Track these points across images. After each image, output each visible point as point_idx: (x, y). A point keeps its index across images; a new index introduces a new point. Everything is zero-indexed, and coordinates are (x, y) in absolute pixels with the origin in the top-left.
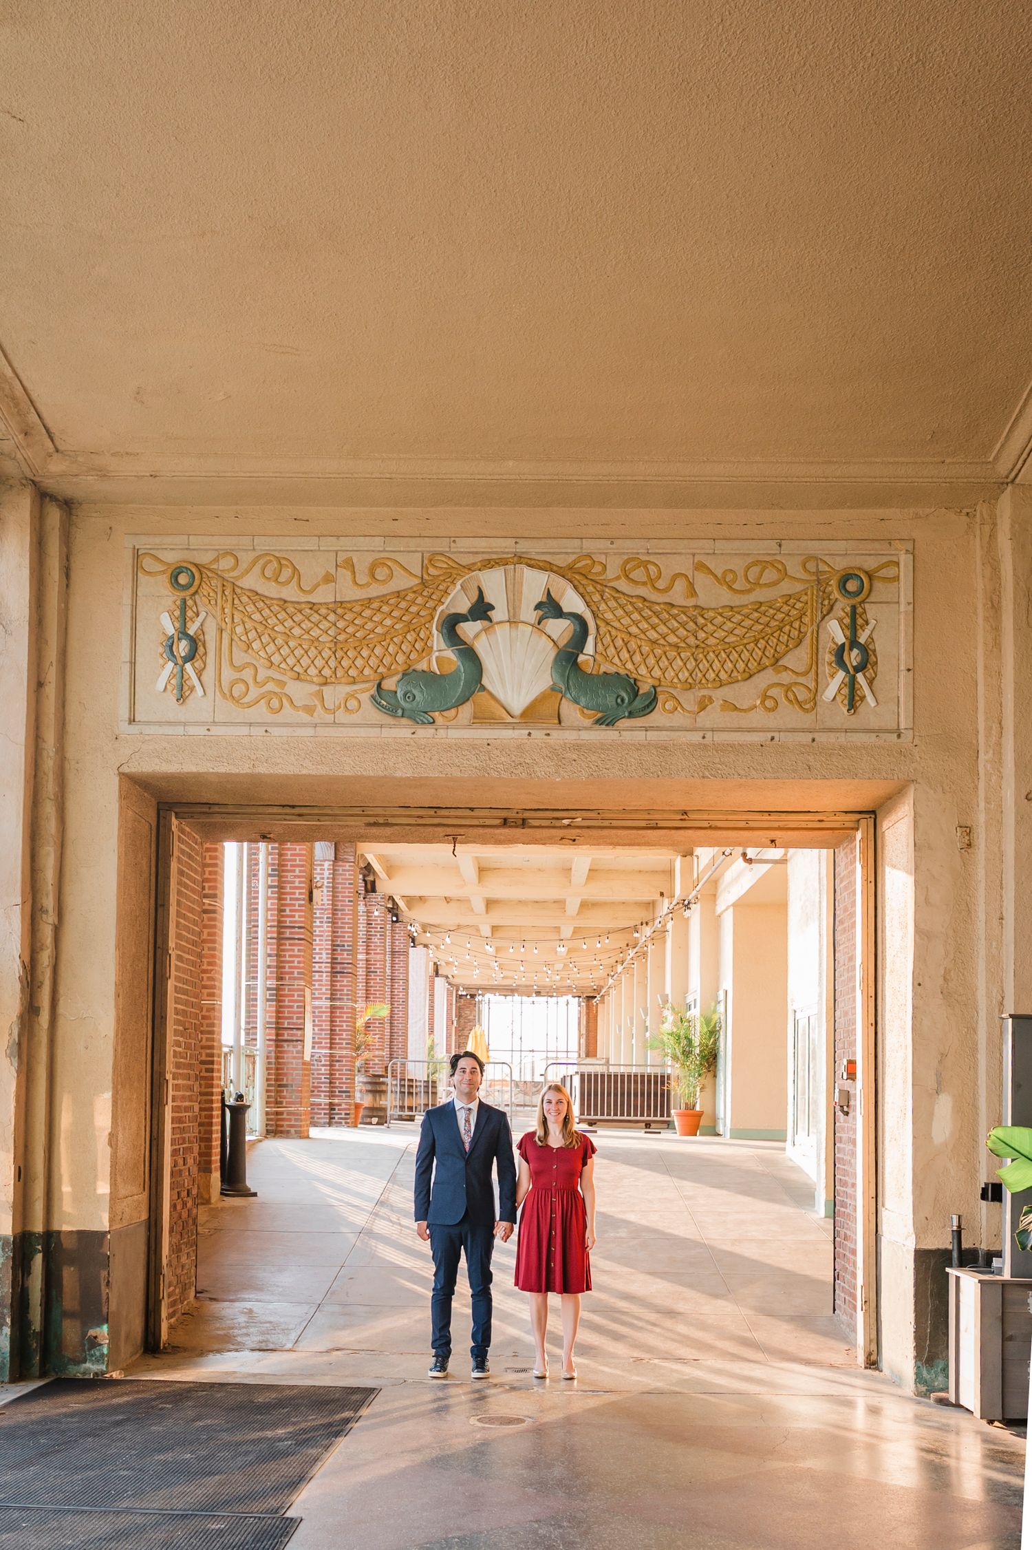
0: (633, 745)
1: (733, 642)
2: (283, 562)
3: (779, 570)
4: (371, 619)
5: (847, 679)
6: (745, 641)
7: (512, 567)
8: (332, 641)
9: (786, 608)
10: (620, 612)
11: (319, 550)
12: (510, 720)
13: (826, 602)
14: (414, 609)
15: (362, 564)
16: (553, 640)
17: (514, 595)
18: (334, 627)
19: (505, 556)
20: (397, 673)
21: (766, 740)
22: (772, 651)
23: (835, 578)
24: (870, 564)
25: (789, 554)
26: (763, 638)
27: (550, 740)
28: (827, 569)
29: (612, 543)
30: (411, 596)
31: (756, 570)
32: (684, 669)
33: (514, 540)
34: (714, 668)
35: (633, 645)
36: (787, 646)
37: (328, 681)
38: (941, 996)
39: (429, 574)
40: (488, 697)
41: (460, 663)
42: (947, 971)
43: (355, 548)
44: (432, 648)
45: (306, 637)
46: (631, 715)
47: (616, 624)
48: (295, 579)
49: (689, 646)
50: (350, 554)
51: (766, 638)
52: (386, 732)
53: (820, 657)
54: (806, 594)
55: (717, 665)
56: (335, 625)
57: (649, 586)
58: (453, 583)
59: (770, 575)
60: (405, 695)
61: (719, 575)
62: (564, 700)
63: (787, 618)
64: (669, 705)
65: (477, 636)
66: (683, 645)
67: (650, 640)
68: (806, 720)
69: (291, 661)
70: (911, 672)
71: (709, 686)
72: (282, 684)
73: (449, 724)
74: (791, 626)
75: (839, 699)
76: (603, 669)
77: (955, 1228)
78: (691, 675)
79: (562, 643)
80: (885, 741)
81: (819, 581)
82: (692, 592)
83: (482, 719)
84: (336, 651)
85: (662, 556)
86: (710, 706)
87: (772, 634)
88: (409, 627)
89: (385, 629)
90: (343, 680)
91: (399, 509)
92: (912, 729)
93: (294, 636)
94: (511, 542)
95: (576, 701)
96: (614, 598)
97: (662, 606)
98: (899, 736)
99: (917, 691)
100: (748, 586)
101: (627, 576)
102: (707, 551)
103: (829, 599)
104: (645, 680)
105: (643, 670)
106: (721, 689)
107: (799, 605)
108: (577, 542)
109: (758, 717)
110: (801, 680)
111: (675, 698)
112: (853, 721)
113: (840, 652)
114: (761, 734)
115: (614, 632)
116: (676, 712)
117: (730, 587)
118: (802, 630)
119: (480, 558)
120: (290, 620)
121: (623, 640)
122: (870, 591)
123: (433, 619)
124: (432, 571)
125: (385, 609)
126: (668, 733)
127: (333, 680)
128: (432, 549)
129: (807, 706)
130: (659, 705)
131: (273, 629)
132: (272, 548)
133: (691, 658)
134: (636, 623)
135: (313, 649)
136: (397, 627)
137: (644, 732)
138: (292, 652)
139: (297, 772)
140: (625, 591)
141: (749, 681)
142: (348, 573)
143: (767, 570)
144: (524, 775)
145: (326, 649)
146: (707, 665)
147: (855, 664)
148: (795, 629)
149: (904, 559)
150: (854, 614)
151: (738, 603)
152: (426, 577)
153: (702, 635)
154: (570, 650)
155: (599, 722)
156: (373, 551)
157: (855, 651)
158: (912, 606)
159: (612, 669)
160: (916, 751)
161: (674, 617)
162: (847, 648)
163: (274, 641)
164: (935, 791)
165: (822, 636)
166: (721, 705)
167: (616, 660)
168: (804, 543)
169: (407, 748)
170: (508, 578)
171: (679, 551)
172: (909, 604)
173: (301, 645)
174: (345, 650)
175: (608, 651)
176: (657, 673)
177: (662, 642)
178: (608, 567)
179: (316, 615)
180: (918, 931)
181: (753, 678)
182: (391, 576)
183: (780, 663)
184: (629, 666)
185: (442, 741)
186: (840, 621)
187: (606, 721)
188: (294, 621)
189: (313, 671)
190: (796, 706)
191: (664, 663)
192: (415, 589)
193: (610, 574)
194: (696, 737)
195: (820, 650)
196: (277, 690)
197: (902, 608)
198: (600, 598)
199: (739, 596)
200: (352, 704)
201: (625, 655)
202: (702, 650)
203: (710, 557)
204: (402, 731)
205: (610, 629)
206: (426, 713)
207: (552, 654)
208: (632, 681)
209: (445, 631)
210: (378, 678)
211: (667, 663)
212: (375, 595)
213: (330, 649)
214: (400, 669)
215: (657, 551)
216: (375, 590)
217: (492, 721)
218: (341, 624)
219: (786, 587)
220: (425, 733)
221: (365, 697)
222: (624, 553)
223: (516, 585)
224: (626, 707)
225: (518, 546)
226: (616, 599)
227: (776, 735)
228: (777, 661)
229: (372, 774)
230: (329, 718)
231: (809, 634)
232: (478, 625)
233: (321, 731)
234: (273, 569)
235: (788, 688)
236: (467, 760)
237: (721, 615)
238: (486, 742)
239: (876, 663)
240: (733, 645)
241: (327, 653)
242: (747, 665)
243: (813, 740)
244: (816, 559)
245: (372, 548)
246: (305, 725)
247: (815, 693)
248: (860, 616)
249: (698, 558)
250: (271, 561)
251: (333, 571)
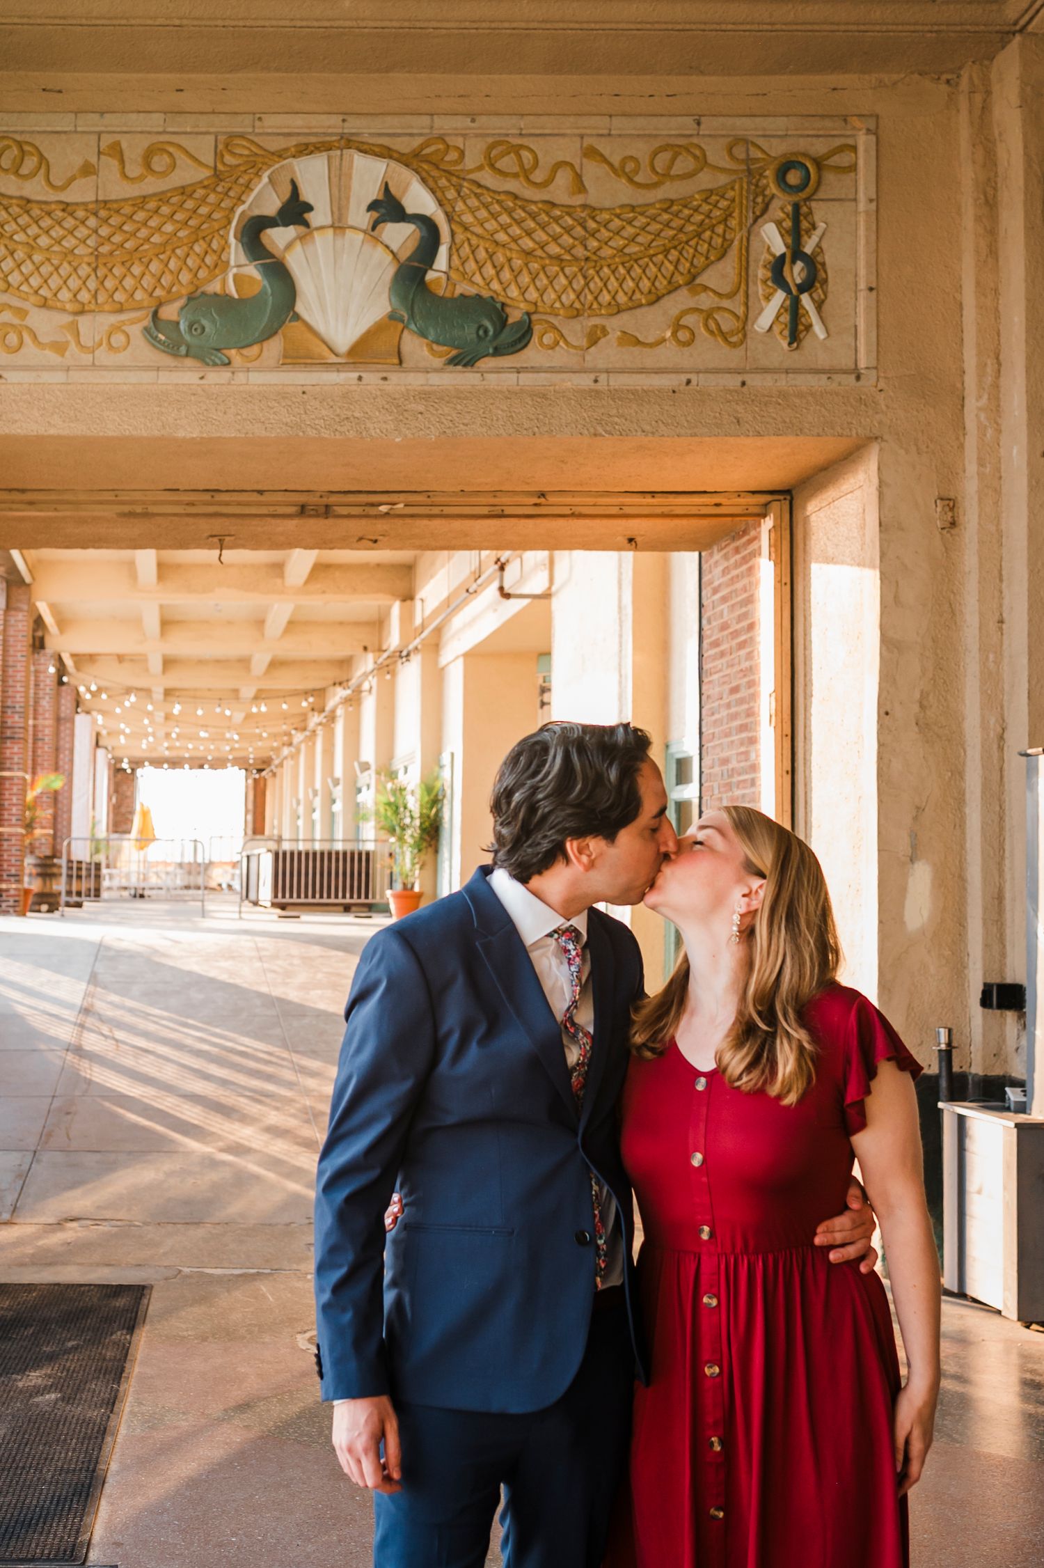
0: (501, 392)
1: (635, 253)
2: (27, 148)
3: (695, 157)
4: (145, 224)
5: (788, 303)
6: (652, 252)
7: (338, 152)
8: (92, 254)
9: (706, 207)
10: (483, 213)
11: (76, 132)
12: (333, 359)
13: (759, 200)
14: (204, 210)
15: (134, 149)
16: (392, 252)
17: (340, 191)
18: (94, 235)
19: (328, 139)
20: (180, 297)
21: (680, 385)
22: (688, 265)
23: (772, 167)
24: (819, 148)
25: (710, 136)
26: (675, 248)
27: (389, 387)
28: (760, 155)
29: (473, 121)
30: (200, 192)
31: (664, 157)
32: (570, 290)
33: (341, 117)
34: (610, 287)
35: (500, 258)
36: (707, 258)
37: (87, 308)
38: (916, 729)
39: (224, 164)
40: (303, 328)
41: (266, 283)
42: (924, 696)
43: (125, 129)
44: (228, 262)
45: (56, 248)
46: (498, 352)
47: (479, 230)
48: (42, 171)
49: (576, 259)
50: (118, 137)
51: (679, 248)
52: (165, 378)
53: (751, 272)
54: (733, 189)
55: (613, 284)
56: (96, 231)
57: (522, 179)
58: (258, 175)
59: (684, 164)
60: (190, 327)
61: (616, 164)
62: (406, 332)
63: (707, 221)
64: (548, 339)
65: (289, 246)
66: (568, 257)
67: (524, 251)
68: (734, 357)
69: (35, 281)
70: (874, 292)
71: (603, 312)
72: (22, 313)
73: (249, 365)
74: (713, 231)
75: (776, 329)
76: (458, 291)
77: (943, 1047)
78: (578, 297)
79: (404, 255)
80: (840, 384)
81: (749, 171)
82: (579, 186)
83: (296, 358)
84: (97, 267)
85: (539, 139)
86: (603, 341)
87: (687, 243)
88: (197, 235)
89: (165, 237)
90: (107, 307)
91: (186, 76)
92: (876, 368)
93: (40, 248)
94: (335, 120)
95: (423, 334)
96: (476, 194)
97: (540, 205)
98: (858, 378)
99: (881, 317)
100: (655, 179)
101: (492, 166)
102: (601, 132)
103: (764, 196)
104: (516, 304)
105: (514, 292)
106: (619, 316)
107: (723, 204)
108: (426, 120)
109: (669, 354)
110: (726, 303)
111: (556, 328)
112: (796, 359)
113: (778, 267)
114: (673, 376)
115: (474, 241)
116: (557, 348)
117: (630, 180)
118: (728, 237)
119: (293, 141)
120: (34, 227)
121: (487, 251)
122: (819, 183)
123: (230, 223)
124: (229, 159)
125: (165, 210)
126: (548, 375)
127: (93, 307)
128: (229, 130)
129: (734, 339)
130: (535, 339)
131: (11, 238)
132: (12, 129)
133: (579, 274)
134: (504, 228)
135: (65, 265)
136: (181, 234)
137: (516, 375)
138: (38, 269)
139: (42, 431)
140: (489, 185)
141: (657, 305)
142: (114, 163)
143: (680, 158)
144: (352, 434)
145: (84, 266)
146: (600, 284)
147: (799, 281)
148: (718, 235)
149: (864, 141)
150: (796, 215)
151: (641, 201)
152: (220, 167)
153: (593, 244)
154: (416, 264)
155: (454, 361)
156: (149, 133)
157: (799, 265)
158: (874, 204)
159: (471, 290)
160: (881, 398)
161: (556, 220)
162: (788, 260)
163: (12, 254)
164: (907, 452)
165: (754, 244)
166: (619, 338)
167: (477, 278)
168: (730, 121)
169: (193, 398)
170: (333, 169)
171: (562, 131)
172: (871, 201)
173: (48, 260)
174: (109, 266)
175: (467, 265)
176: (532, 295)
177: (539, 253)
178: (467, 153)
179: (70, 219)
180: (885, 640)
181: (662, 302)
182: (173, 166)
183: (698, 281)
184: (495, 285)
185: (241, 388)
186: (779, 224)
187: (464, 359)
188: (40, 227)
189: (65, 295)
190: (719, 339)
191: (543, 281)
192: (206, 183)
193: (469, 163)
194: (585, 381)
195: (751, 263)
196: (16, 321)
197: (862, 206)
198: (455, 194)
199: (644, 192)
200: (118, 339)
201: (489, 271)
202: (593, 264)
203: (603, 139)
204: (187, 376)
205: (469, 236)
206: (218, 350)
207: (391, 271)
208: (499, 306)
209: (245, 240)
210: (154, 304)
211: (545, 281)
212: (151, 192)
213: (89, 264)
214: (184, 291)
215: (533, 131)
216: (151, 186)
217: (309, 361)
218: (104, 231)
219: (706, 180)
220: (216, 377)
221: (136, 331)
222: (488, 135)
223: (343, 178)
224: (490, 341)
225: (346, 124)
226: (477, 196)
227: (693, 377)
228: (694, 278)
229: (145, 434)
230: (87, 358)
231: (736, 243)
232: (291, 232)
233: (76, 376)
234: (12, 157)
235: (708, 315)
236: (275, 413)
237: (618, 216)
238: (300, 389)
239: (825, 281)
240: (634, 257)
241: (84, 270)
242: (653, 284)
243: (743, 384)
244: (745, 141)
245: (148, 129)
246: (52, 368)
247: (745, 322)
248: (805, 218)
249: (588, 141)
250: (9, 147)
251: (94, 160)
